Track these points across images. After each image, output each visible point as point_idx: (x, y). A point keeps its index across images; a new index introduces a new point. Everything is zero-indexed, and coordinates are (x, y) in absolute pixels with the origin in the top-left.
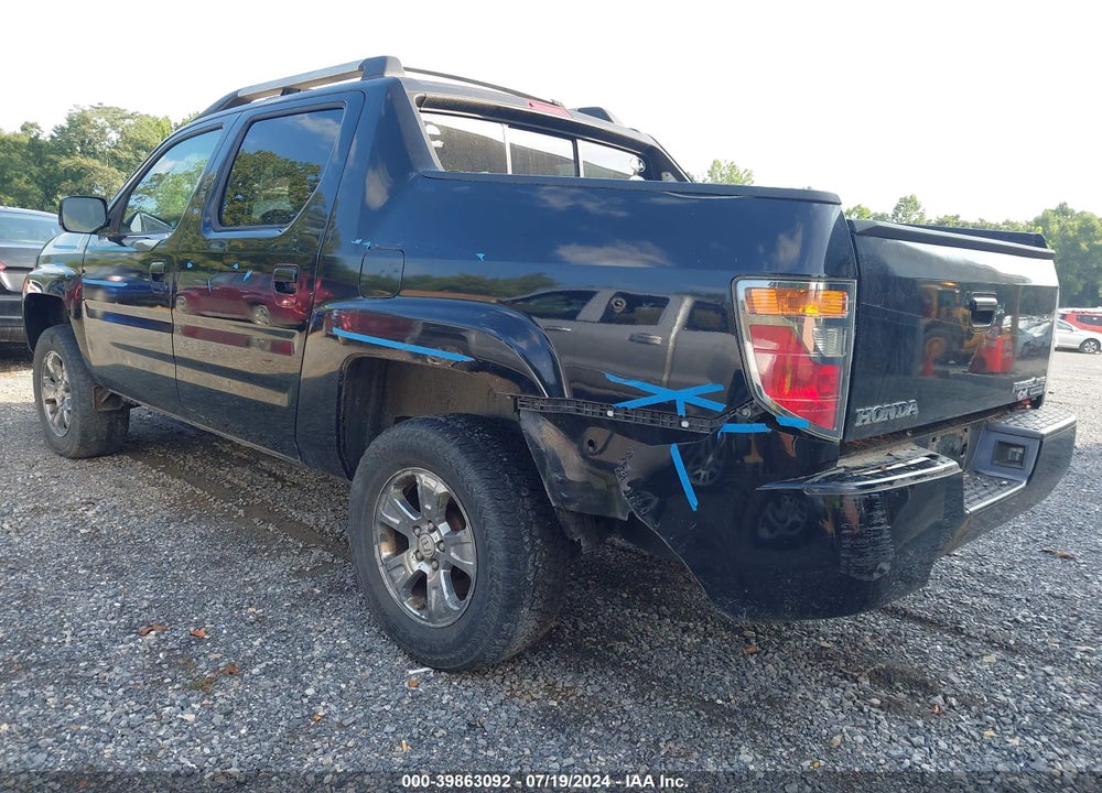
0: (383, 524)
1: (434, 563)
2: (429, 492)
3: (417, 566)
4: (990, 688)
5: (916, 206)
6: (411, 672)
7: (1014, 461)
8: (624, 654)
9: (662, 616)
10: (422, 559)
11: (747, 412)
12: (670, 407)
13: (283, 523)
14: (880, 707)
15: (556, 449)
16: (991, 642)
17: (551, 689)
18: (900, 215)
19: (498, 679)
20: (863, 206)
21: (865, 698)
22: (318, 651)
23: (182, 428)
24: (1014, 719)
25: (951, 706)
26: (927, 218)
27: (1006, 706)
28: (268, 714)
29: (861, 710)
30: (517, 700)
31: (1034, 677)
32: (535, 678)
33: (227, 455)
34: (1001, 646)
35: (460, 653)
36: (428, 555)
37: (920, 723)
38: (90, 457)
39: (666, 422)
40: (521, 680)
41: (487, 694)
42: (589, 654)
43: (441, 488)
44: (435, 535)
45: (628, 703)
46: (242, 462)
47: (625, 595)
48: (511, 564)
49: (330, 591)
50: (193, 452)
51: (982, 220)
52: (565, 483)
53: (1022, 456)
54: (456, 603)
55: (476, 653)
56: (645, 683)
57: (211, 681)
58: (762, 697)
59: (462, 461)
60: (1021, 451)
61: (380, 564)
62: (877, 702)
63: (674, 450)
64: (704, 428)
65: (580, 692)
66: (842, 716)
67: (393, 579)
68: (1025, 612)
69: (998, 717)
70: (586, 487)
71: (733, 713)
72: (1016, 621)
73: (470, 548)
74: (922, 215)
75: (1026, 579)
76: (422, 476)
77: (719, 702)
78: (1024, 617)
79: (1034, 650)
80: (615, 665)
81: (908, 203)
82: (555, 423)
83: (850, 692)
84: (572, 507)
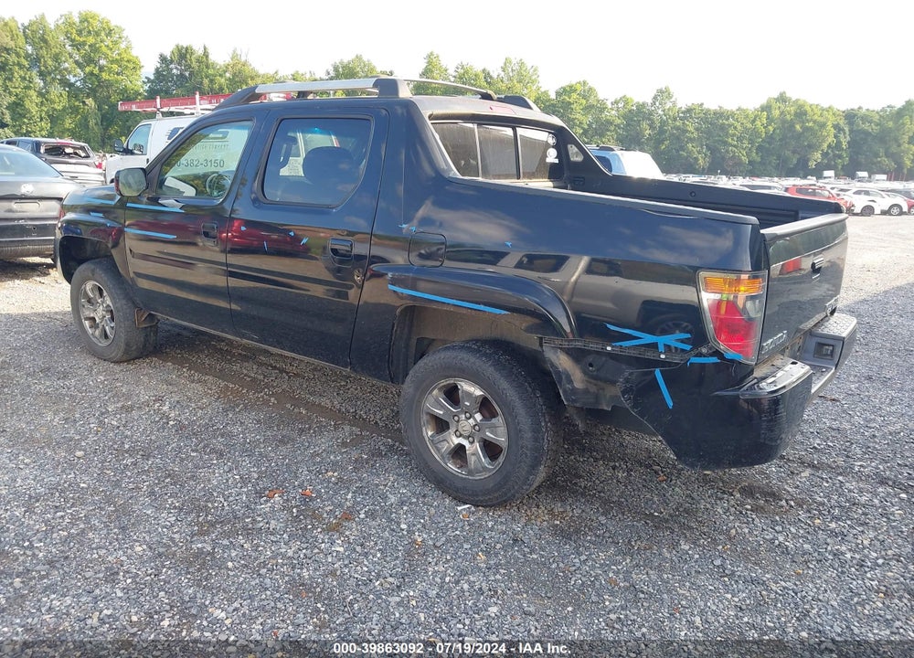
0: (428, 413)
1: (470, 439)
2: (469, 395)
3: (456, 441)
4: (810, 493)
5: (669, 96)
6: (459, 508)
7: (827, 355)
8: (585, 487)
9: (596, 460)
10: (461, 435)
11: (704, 350)
12: (654, 346)
13: (310, 406)
14: (752, 510)
15: (568, 369)
16: (803, 463)
17: (551, 512)
18: (657, 104)
19: (515, 508)
20: (628, 96)
21: (742, 505)
22: (393, 499)
23: (177, 330)
24: (829, 512)
25: (791, 506)
26: (679, 106)
27: (823, 504)
28: (387, 544)
29: (741, 513)
30: (533, 522)
31: (834, 484)
32: (538, 507)
33: (228, 352)
34: (809, 465)
35: (496, 495)
36: (466, 434)
37: (777, 518)
38: (128, 361)
39: (650, 355)
40: (530, 508)
41: (513, 519)
42: (563, 489)
43: (478, 392)
44: (471, 421)
45: (603, 519)
46: (245, 358)
47: (566, 446)
48: (536, 440)
49: (373, 455)
50: (202, 351)
51: (720, 107)
52: (574, 390)
53: (832, 352)
54: (489, 464)
55: (509, 495)
56: (607, 506)
57: (339, 524)
58: (681, 509)
59: (497, 375)
60: (831, 348)
61: (427, 439)
62: (749, 507)
63: (658, 373)
64: (677, 359)
65: (571, 514)
66: (732, 518)
67: (438, 450)
68: (818, 441)
69: (820, 511)
70: (586, 391)
71: (667, 521)
72: (814, 447)
73: (502, 430)
74: (674, 103)
75: (813, 417)
76: (463, 384)
77: (656, 514)
78: (818, 444)
79: (829, 466)
80: (583, 495)
81: (663, 94)
82: (567, 353)
83: (732, 502)
84: (578, 405)
